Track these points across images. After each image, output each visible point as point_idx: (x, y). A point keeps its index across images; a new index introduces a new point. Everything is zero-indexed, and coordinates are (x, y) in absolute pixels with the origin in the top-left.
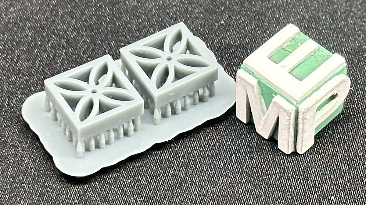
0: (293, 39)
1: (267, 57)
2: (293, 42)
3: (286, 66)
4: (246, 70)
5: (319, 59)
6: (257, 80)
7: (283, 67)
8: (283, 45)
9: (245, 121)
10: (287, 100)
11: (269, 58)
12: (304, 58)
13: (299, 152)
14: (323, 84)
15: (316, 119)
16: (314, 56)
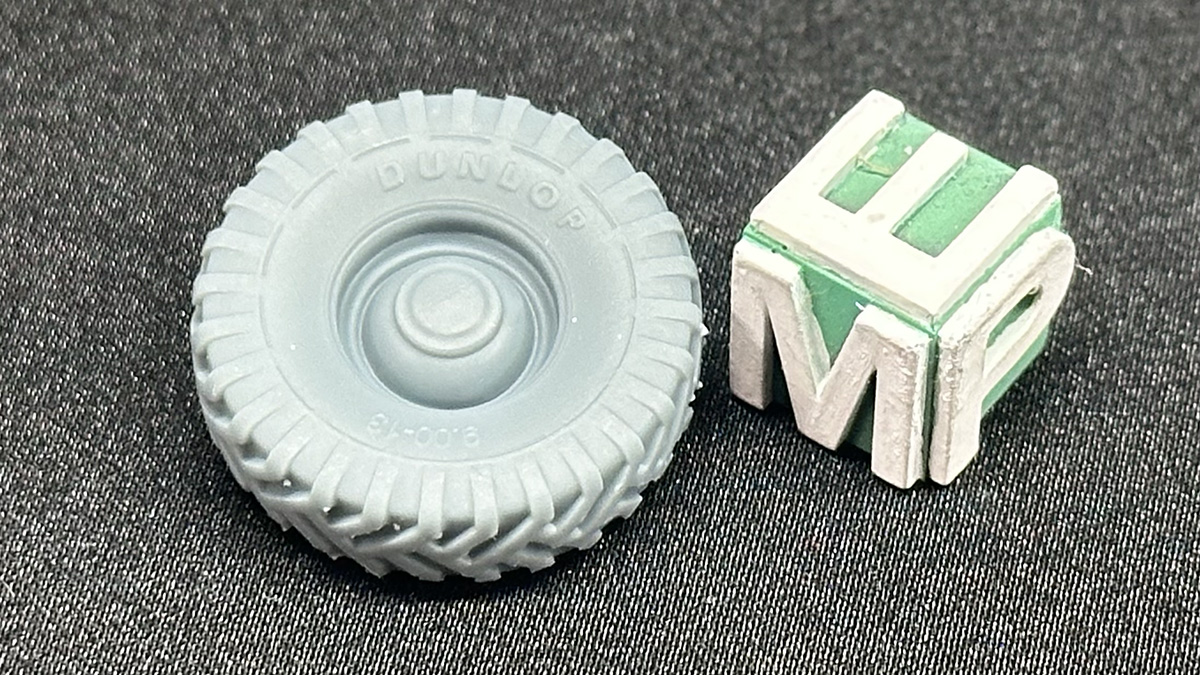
0: (887, 136)
3: (882, 217)
4: (762, 240)
5: (977, 187)
6: (799, 268)
7: (872, 219)
8: (860, 157)
10: (899, 315)
11: (827, 198)
13: (938, 478)
14: (1001, 261)
15: (987, 369)
16: (959, 180)
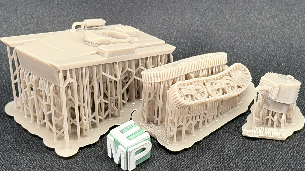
0: (132, 125)
2: (132, 127)
3: (126, 135)
4: (111, 135)
5: (140, 134)
6: (114, 139)
7: (124, 135)
8: (127, 127)
9: (110, 157)
10: (124, 147)
11: (121, 132)
12: (134, 132)
13: (129, 170)
14: (139, 143)
15: (136, 157)
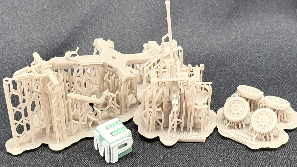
1: (105, 127)
2: (116, 124)
4: (97, 130)
5: (123, 130)
6: (99, 134)
7: (109, 131)
8: (112, 124)
9: (97, 150)
10: (107, 142)
12: (118, 129)
13: (112, 163)
14: (121, 139)
15: (118, 151)
16: (122, 129)
